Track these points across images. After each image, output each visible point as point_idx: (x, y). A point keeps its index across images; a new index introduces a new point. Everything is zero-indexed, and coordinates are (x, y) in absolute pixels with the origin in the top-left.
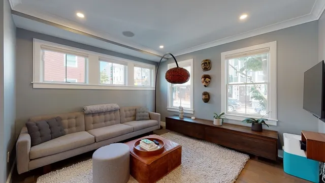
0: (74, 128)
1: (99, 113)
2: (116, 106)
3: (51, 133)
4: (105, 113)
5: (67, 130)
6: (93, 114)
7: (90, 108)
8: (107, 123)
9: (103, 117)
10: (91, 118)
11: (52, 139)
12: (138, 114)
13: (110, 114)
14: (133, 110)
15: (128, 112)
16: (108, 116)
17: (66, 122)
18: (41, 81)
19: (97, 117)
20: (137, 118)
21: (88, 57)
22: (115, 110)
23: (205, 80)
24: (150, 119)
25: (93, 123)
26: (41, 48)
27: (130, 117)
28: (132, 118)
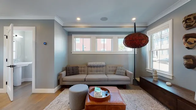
0: (83, 72)
1: (94, 67)
2: (103, 63)
3: (73, 72)
4: (97, 67)
5: (80, 72)
6: (91, 66)
7: (89, 64)
8: (98, 72)
9: (96, 69)
10: (90, 68)
11: (73, 75)
12: (117, 70)
13: (102, 68)
14: (115, 67)
15: (111, 68)
16: (99, 69)
17: (80, 69)
18: (74, 51)
19: (93, 69)
20: (117, 73)
21: (91, 38)
22: (103, 66)
23: (186, 41)
24: (126, 75)
25: (91, 71)
26: (74, 37)
27: (112, 71)
28: (113, 72)
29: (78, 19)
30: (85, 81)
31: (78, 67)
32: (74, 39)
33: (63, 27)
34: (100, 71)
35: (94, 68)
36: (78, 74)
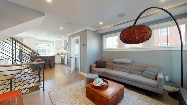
0: (109, 67)
2: (129, 61)
3: (101, 66)
4: (122, 63)
5: (107, 67)
6: (116, 63)
7: (115, 60)
10: (115, 65)
12: (145, 71)
13: (127, 65)
14: (143, 67)
15: (138, 67)
16: (123, 66)
17: (107, 64)
18: (105, 49)
20: (143, 74)
25: (116, 68)
26: (105, 38)
27: (139, 71)
28: (140, 73)
29: (101, 23)
30: (105, 74)
31: (106, 62)
32: (105, 39)
33: (95, 31)
34: (124, 69)
35: (119, 64)
36: (105, 67)
